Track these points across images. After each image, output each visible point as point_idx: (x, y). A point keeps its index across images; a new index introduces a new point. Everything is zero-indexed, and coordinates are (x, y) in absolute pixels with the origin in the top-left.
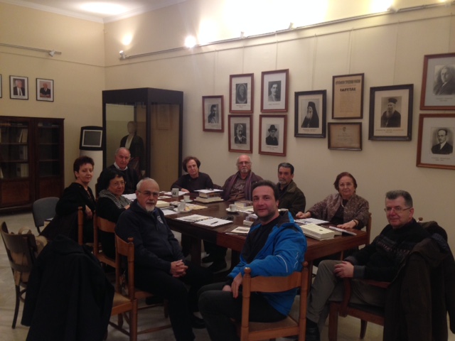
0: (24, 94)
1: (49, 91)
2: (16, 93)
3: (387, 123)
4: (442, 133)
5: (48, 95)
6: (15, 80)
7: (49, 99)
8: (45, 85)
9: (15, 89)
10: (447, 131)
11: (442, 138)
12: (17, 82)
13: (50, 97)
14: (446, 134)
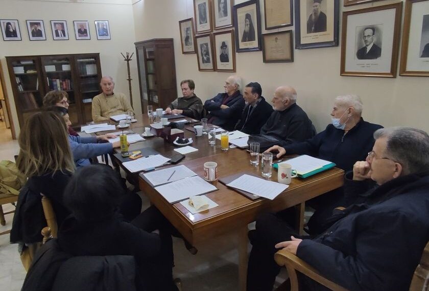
0: (65, 36)
1: (85, 31)
2: (57, 35)
3: (313, 28)
4: (369, 32)
5: (85, 34)
6: (55, 24)
7: (86, 38)
8: (82, 26)
9: (57, 31)
10: (374, 29)
11: (369, 39)
12: (57, 25)
13: (87, 36)
14: (374, 34)
